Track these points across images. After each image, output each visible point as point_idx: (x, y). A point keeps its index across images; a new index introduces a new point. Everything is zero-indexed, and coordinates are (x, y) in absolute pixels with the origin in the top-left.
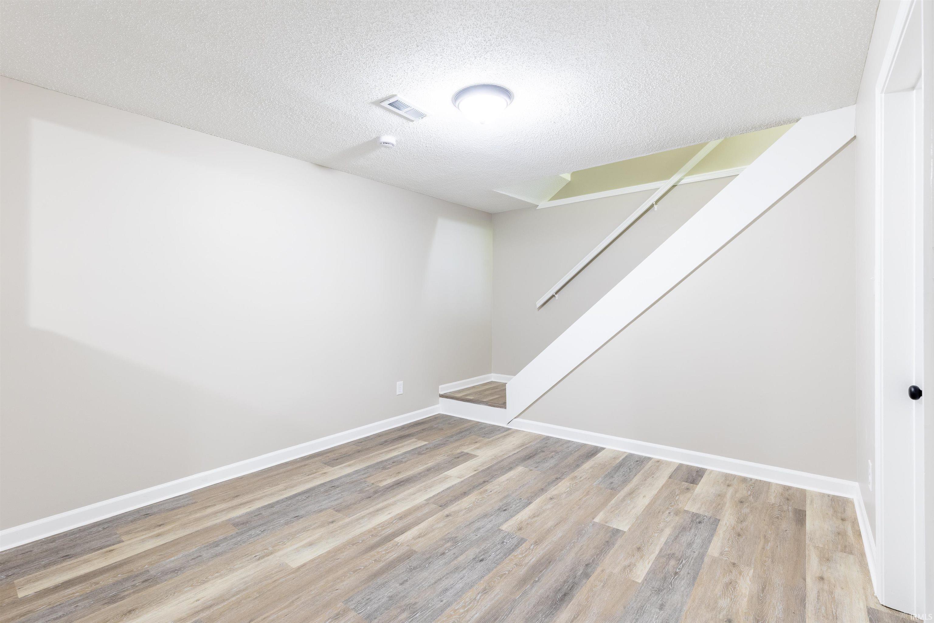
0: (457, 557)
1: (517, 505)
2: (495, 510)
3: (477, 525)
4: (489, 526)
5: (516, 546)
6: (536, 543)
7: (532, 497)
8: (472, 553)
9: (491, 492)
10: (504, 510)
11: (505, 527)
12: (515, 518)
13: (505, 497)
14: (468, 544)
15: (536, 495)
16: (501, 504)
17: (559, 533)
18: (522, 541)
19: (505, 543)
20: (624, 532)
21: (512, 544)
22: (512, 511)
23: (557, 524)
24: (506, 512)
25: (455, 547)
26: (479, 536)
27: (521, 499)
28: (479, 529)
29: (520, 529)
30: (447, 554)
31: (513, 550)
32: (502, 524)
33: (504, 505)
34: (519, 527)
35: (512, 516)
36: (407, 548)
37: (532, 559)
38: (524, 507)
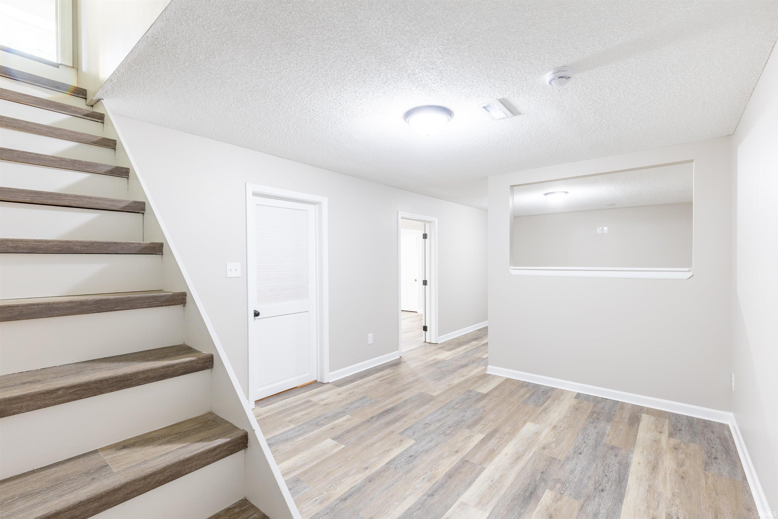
0: (441, 425)
1: (400, 461)
2: (419, 456)
3: (432, 444)
4: (423, 443)
5: (406, 431)
6: (393, 432)
7: (384, 471)
8: (432, 428)
9: (424, 479)
10: (411, 456)
11: (412, 442)
12: (404, 449)
13: (409, 471)
14: (436, 432)
15: (379, 473)
16: (414, 463)
17: (375, 438)
18: (401, 434)
19: (412, 432)
20: (331, 438)
21: (408, 432)
22: (405, 455)
23: (373, 444)
24: (410, 455)
25: (443, 430)
26: (430, 437)
27: (395, 469)
28: (431, 441)
29: (401, 441)
30: (447, 427)
31: (408, 429)
32: (414, 444)
33: (411, 462)
34: (401, 442)
35: (406, 451)
36: (473, 430)
37: (398, 424)
38: (394, 459)
